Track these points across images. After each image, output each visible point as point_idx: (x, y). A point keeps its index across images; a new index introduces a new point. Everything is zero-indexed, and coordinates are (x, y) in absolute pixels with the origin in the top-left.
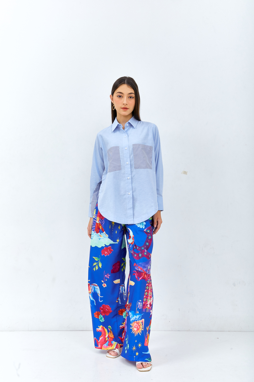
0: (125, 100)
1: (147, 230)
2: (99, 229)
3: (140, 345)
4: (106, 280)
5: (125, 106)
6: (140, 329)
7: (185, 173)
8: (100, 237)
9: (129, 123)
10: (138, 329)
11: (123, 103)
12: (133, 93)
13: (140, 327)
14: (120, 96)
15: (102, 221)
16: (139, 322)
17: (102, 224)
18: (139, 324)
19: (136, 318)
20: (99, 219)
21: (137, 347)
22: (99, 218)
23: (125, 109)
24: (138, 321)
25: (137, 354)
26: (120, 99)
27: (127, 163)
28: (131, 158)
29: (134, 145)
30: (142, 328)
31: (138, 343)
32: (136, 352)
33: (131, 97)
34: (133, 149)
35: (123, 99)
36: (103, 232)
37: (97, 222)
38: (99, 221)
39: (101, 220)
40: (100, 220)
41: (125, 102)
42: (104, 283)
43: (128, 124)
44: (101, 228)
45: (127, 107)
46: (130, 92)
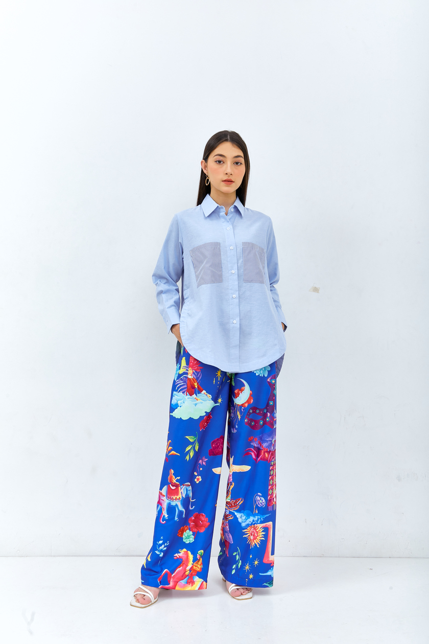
0: (228, 167)
1: (271, 379)
2: (193, 387)
3: (256, 563)
4: (201, 469)
5: (229, 177)
6: (258, 538)
7: (316, 290)
8: (197, 402)
9: (236, 207)
10: (255, 538)
11: (226, 172)
12: (242, 157)
13: (258, 534)
14: (220, 162)
15: (198, 373)
16: (257, 527)
17: (197, 379)
18: (257, 530)
19: (253, 521)
20: (191, 371)
21: (252, 565)
22: (193, 370)
23: (229, 182)
24: (256, 525)
25: (251, 576)
26: (220, 166)
27: (233, 271)
28: (239, 264)
29: (244, 244)
30: (260, 536)
31: (254, 559)
32: (249, 573)
33: (237, 163)
34: (244, 250)
35: (225, 166)
36: (200, 391)
37: (189, 376)
38: (193, 375)
39: (196, 372)
40: (193, 373)
41: (229, 171)
42: (198, 475)
43: (234, 208)
44: (196, 387)
45: (232, 178)
46: (236, 155)
